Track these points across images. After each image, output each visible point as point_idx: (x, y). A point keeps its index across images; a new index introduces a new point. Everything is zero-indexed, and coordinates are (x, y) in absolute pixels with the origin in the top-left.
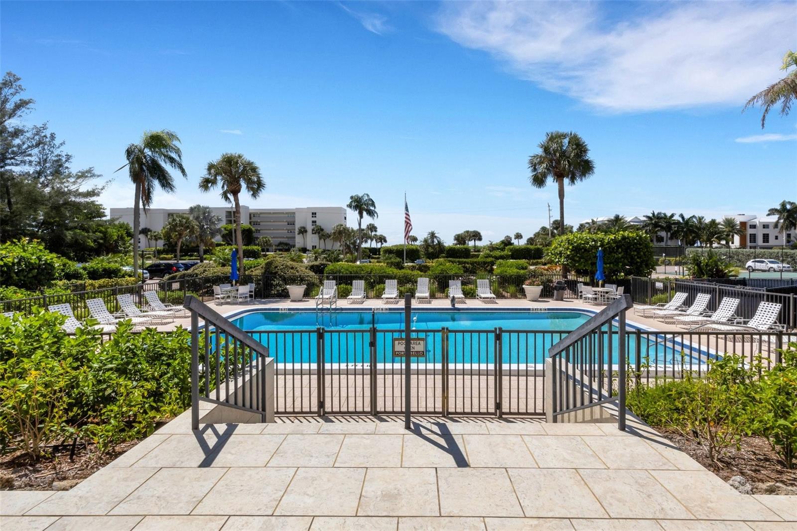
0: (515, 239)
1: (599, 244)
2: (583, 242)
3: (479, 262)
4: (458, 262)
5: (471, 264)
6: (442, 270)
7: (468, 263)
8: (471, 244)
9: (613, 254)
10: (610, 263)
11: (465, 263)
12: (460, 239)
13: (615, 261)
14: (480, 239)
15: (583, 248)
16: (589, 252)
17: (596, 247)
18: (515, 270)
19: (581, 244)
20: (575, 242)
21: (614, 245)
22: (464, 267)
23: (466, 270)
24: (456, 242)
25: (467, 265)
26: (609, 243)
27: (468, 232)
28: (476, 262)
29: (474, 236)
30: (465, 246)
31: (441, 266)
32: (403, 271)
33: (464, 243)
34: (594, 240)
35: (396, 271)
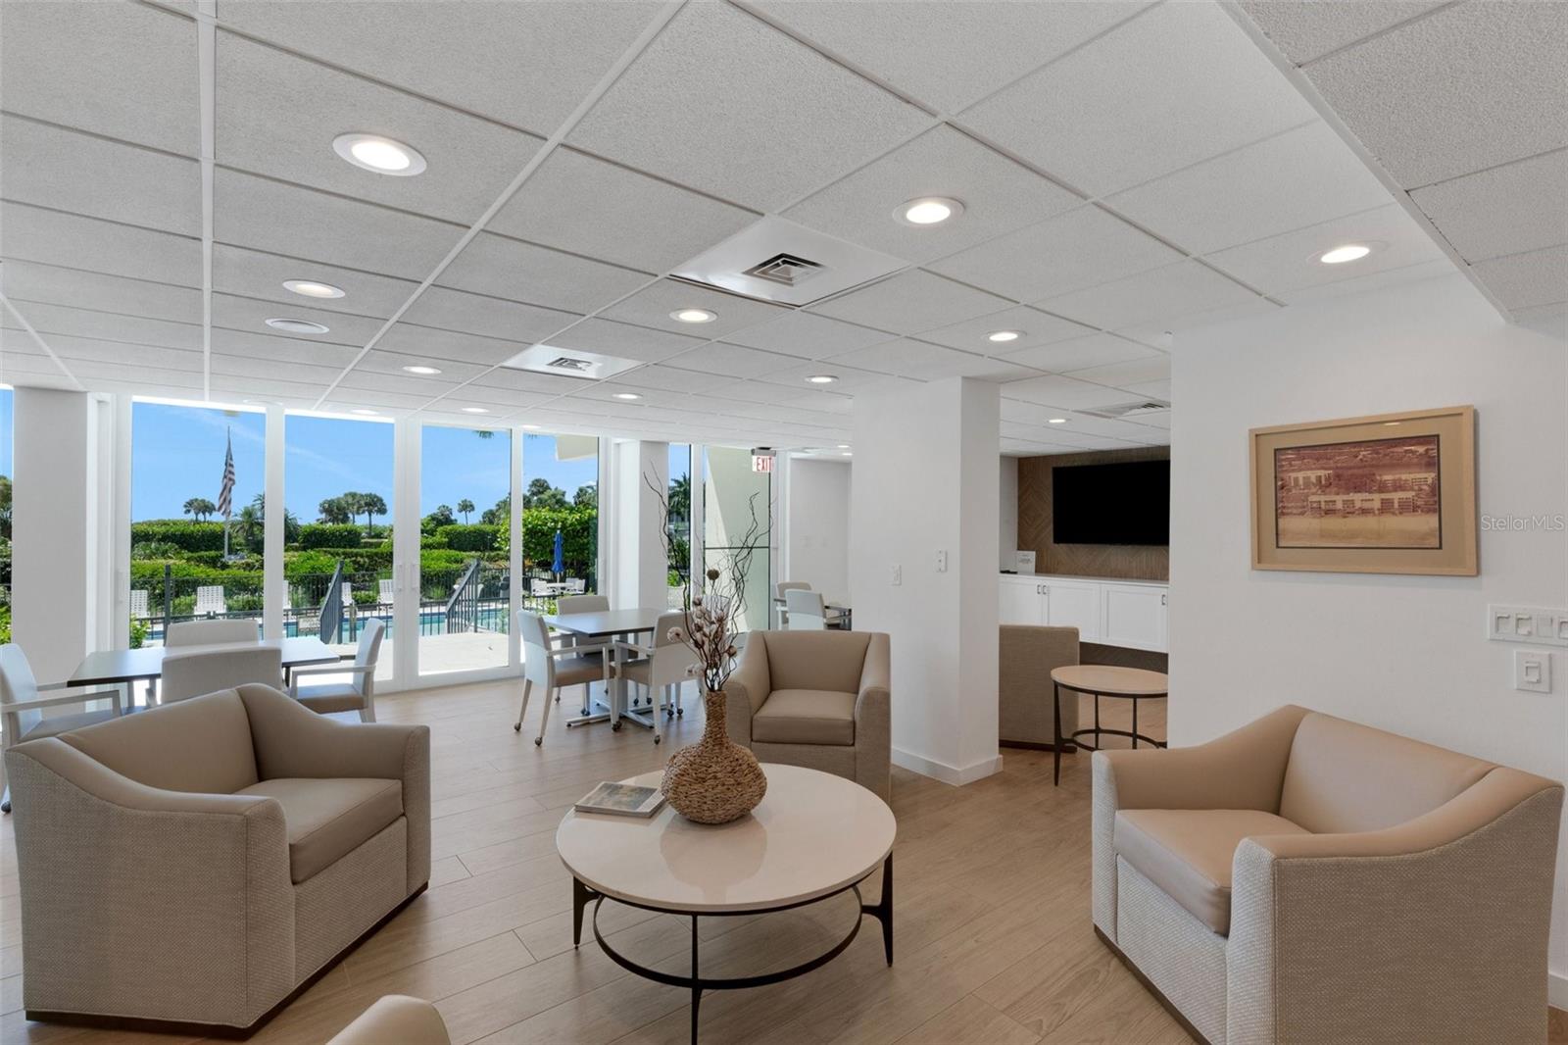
0: (460, 511)
1: (559, 525)
2: (540, 523)
3: (382, 554)
4: (344, 553)
5: (367, 556)
6: (313, 568)
7: (362, 556)
8: (361, 521)
9: (577, 539)
10: (573, 551)
11: (356, 555)
12: (335, 510)
13: (580, 549)
14: (382, 511)
15: (540, 531)
16: (547, 535)
17: (554, 529)
18: (444, 564)
19: (537, 525)
20: (530, 523)
21: (579, 527)
22: (355, 562)
23: (359, 567)
24: (323, 516)
25: (359, 559)
26: (571, 525)
27: (353, 495)
28: (376, 554)
29: (367, 504)
30: (349, 525)
31: (311, 562)
32: (227, 571)
33: (345, 520)
34: (554, 521)
35: (213, 573)
